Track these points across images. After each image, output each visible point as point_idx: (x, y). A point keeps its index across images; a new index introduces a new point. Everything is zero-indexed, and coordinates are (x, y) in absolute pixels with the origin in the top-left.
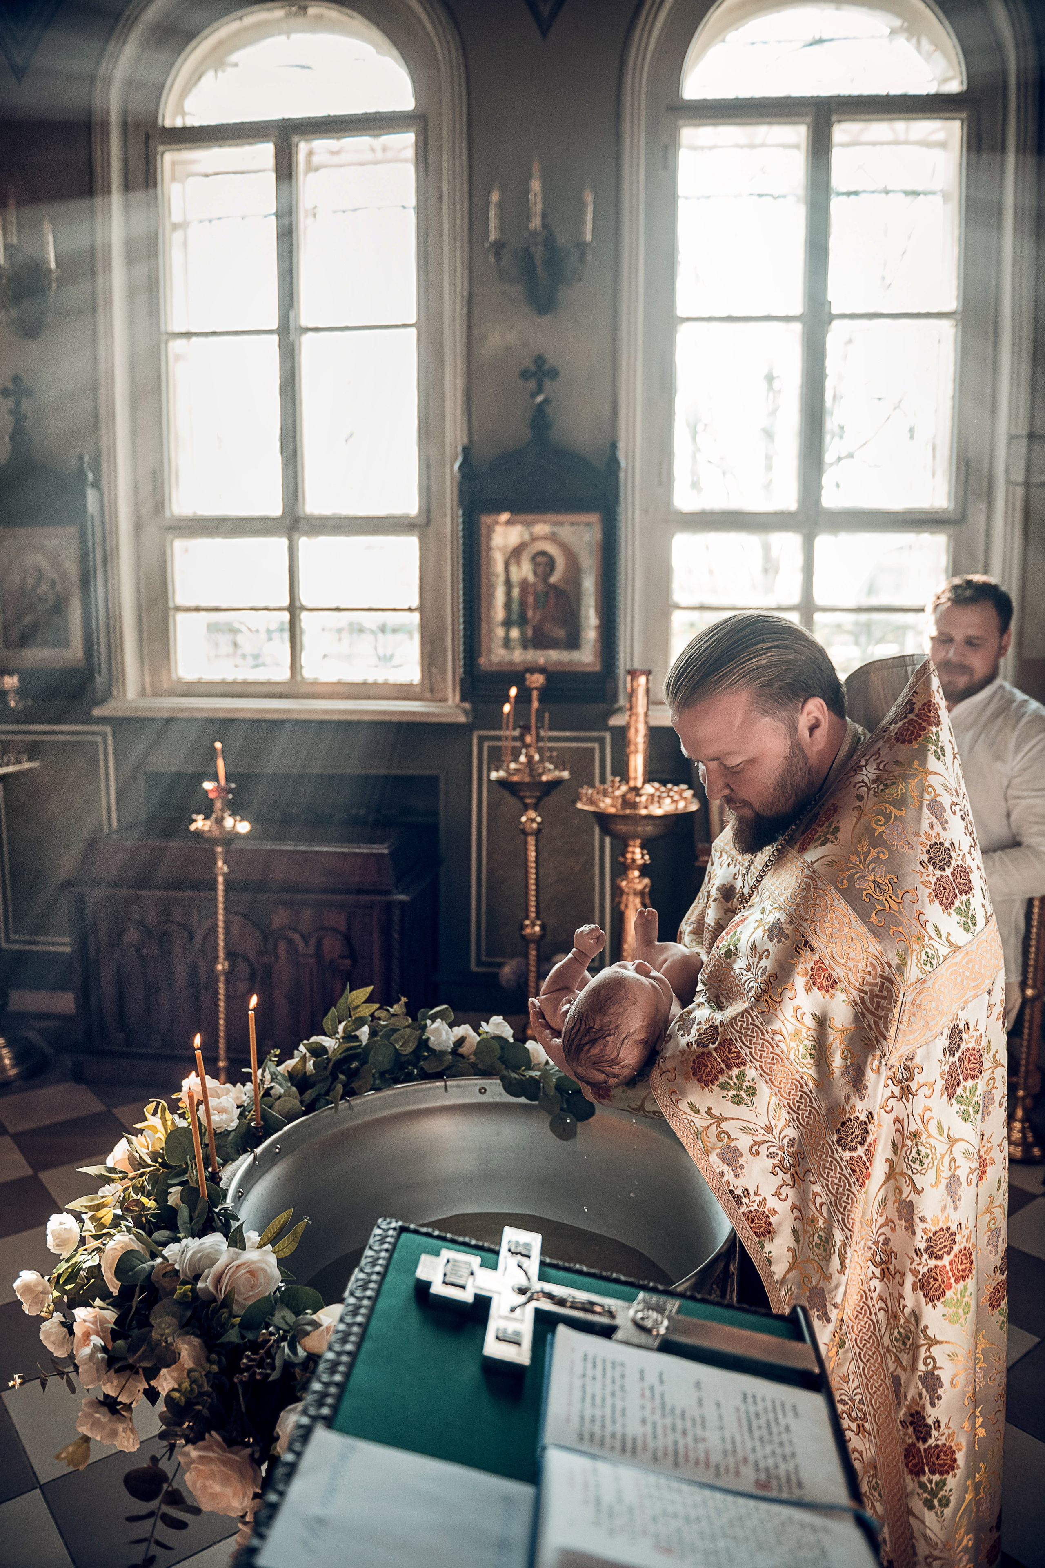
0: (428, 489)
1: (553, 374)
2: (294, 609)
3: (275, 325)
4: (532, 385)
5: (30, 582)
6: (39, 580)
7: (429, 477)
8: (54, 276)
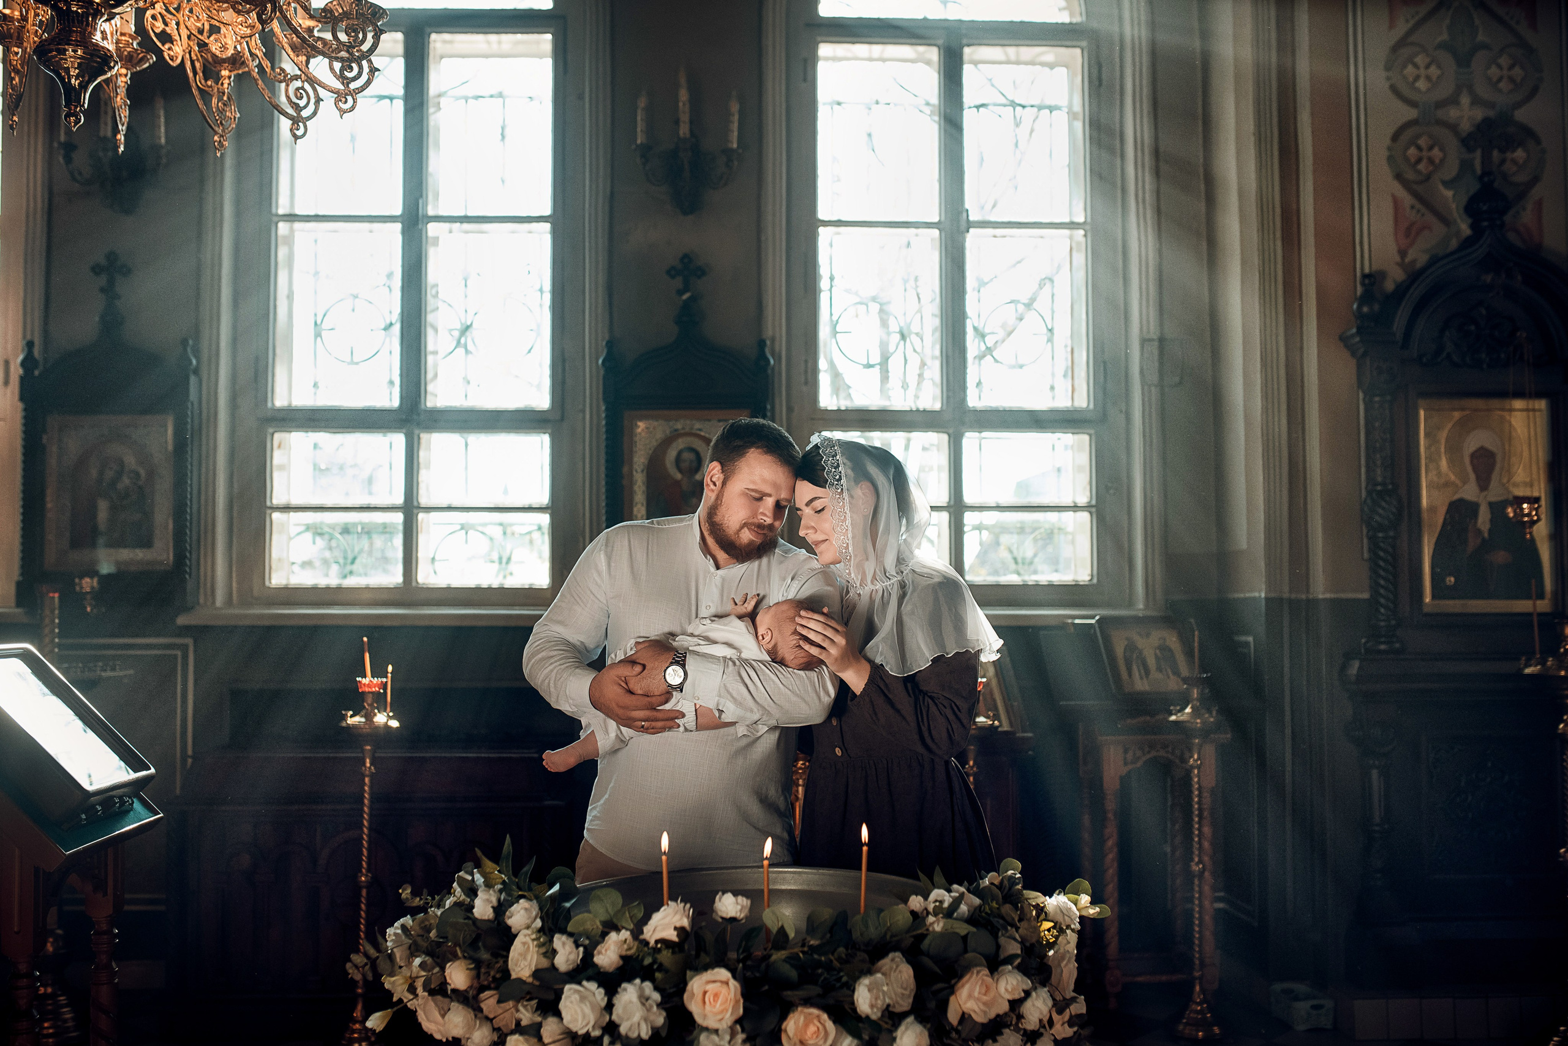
0: (563, 383)
1: (701, 272)
2: (410, 508)
3: (398, 211)
4: (678, 282)
5: (109, 474)
6: (119, 474)
7: (564, 370)
8: (164, 151)
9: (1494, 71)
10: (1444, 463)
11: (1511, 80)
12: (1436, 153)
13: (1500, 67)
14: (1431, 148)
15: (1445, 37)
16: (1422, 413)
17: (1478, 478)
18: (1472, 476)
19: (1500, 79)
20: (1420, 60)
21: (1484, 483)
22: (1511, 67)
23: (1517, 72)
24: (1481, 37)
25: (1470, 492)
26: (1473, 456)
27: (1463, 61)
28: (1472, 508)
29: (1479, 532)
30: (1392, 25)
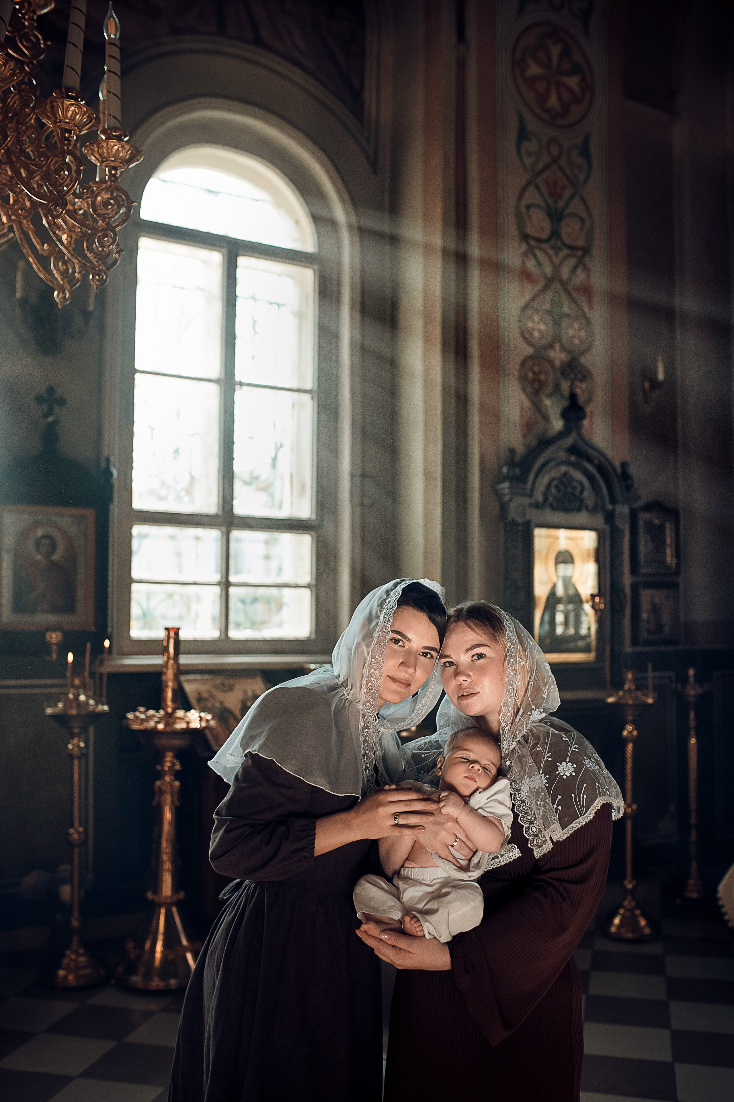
1: (60, 401)
4: (44, 408)
9: (571, 331)
11: (580, 337)
12: (543, 377)
13: (575, 329)
14: (540, 374)
15: (548, 307)
19: (574, 337)
20: (536, 318)
22: (580, 330)
24: (566, 310)
27: (557, 323)
30: (522, 295)
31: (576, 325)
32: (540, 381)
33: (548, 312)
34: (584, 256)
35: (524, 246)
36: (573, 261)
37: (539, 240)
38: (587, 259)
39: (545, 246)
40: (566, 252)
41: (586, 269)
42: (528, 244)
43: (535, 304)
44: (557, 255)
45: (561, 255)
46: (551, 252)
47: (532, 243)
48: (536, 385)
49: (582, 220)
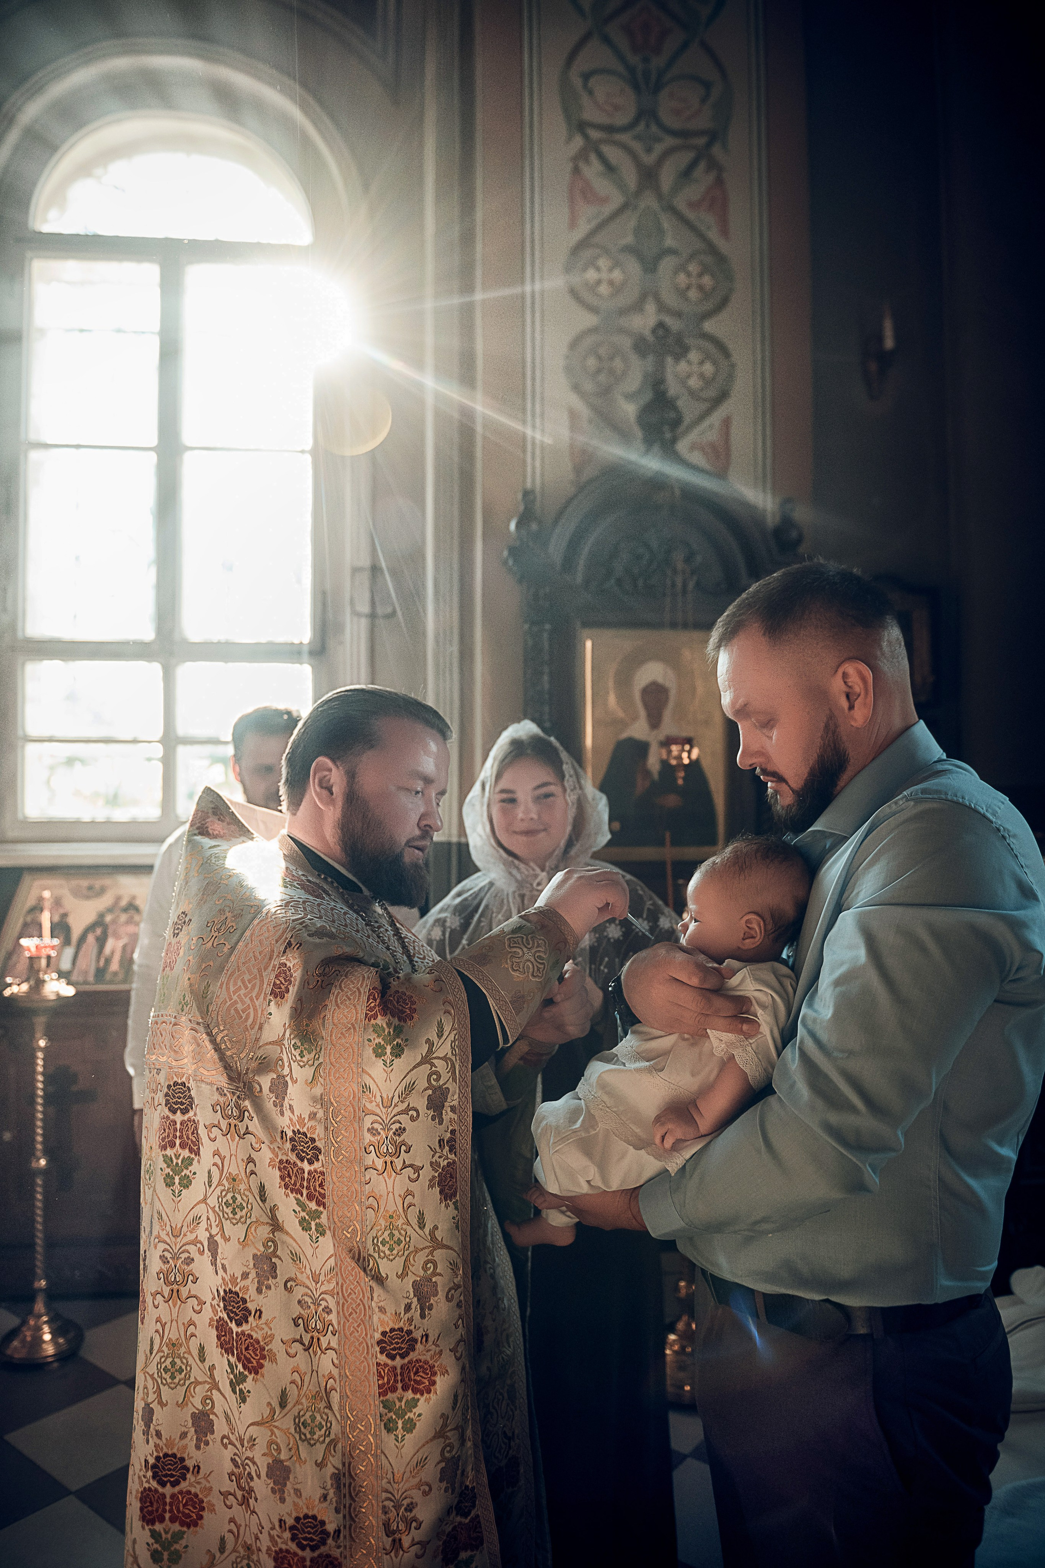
9: (682, 279)
10: (612, 699)
11: (701, 288)
12: (618, 364)
13: (689, 275)
14: (611, 358)
15: (629, 239)
16: (589, 644)
17: (649, 716)
18: (642, 713)
19: (688, 288)
20: (603, 262)
21: (655, 721)
22: (700, 275)
23: (707, 280)
24: (669, 242)
25: (639, 730)
26: (645, 691)
27: (650, 266)
28: (640, 748)
29: (647, 773)
30: (573, 224)
31: (693, 268)
32: (611, 372)
33: (628, 249)
34: (709, 145)
35: (578, 142)
36: (685, 158)
37: (610, 129)
38: (716, 150)
39: (624, 138)
40: (670, 141)
41: (714, 165)
42: (586, 137)
43: (598, 239)
44: (649, 150)
45: (659, 148)
46: (637, 146)
47: (594, 134)
48: (602, 378)
49: (707, 85)
